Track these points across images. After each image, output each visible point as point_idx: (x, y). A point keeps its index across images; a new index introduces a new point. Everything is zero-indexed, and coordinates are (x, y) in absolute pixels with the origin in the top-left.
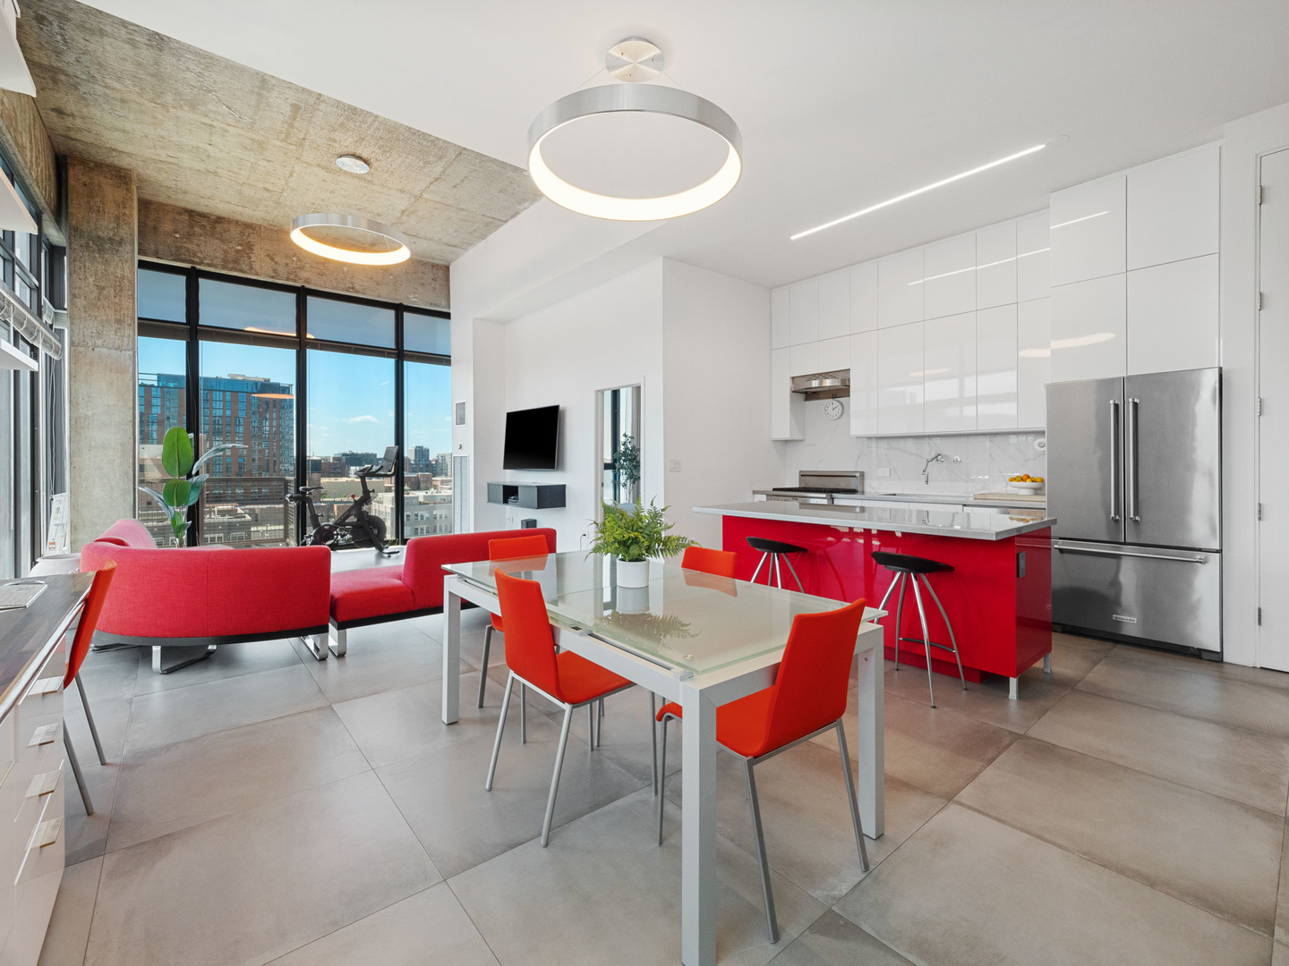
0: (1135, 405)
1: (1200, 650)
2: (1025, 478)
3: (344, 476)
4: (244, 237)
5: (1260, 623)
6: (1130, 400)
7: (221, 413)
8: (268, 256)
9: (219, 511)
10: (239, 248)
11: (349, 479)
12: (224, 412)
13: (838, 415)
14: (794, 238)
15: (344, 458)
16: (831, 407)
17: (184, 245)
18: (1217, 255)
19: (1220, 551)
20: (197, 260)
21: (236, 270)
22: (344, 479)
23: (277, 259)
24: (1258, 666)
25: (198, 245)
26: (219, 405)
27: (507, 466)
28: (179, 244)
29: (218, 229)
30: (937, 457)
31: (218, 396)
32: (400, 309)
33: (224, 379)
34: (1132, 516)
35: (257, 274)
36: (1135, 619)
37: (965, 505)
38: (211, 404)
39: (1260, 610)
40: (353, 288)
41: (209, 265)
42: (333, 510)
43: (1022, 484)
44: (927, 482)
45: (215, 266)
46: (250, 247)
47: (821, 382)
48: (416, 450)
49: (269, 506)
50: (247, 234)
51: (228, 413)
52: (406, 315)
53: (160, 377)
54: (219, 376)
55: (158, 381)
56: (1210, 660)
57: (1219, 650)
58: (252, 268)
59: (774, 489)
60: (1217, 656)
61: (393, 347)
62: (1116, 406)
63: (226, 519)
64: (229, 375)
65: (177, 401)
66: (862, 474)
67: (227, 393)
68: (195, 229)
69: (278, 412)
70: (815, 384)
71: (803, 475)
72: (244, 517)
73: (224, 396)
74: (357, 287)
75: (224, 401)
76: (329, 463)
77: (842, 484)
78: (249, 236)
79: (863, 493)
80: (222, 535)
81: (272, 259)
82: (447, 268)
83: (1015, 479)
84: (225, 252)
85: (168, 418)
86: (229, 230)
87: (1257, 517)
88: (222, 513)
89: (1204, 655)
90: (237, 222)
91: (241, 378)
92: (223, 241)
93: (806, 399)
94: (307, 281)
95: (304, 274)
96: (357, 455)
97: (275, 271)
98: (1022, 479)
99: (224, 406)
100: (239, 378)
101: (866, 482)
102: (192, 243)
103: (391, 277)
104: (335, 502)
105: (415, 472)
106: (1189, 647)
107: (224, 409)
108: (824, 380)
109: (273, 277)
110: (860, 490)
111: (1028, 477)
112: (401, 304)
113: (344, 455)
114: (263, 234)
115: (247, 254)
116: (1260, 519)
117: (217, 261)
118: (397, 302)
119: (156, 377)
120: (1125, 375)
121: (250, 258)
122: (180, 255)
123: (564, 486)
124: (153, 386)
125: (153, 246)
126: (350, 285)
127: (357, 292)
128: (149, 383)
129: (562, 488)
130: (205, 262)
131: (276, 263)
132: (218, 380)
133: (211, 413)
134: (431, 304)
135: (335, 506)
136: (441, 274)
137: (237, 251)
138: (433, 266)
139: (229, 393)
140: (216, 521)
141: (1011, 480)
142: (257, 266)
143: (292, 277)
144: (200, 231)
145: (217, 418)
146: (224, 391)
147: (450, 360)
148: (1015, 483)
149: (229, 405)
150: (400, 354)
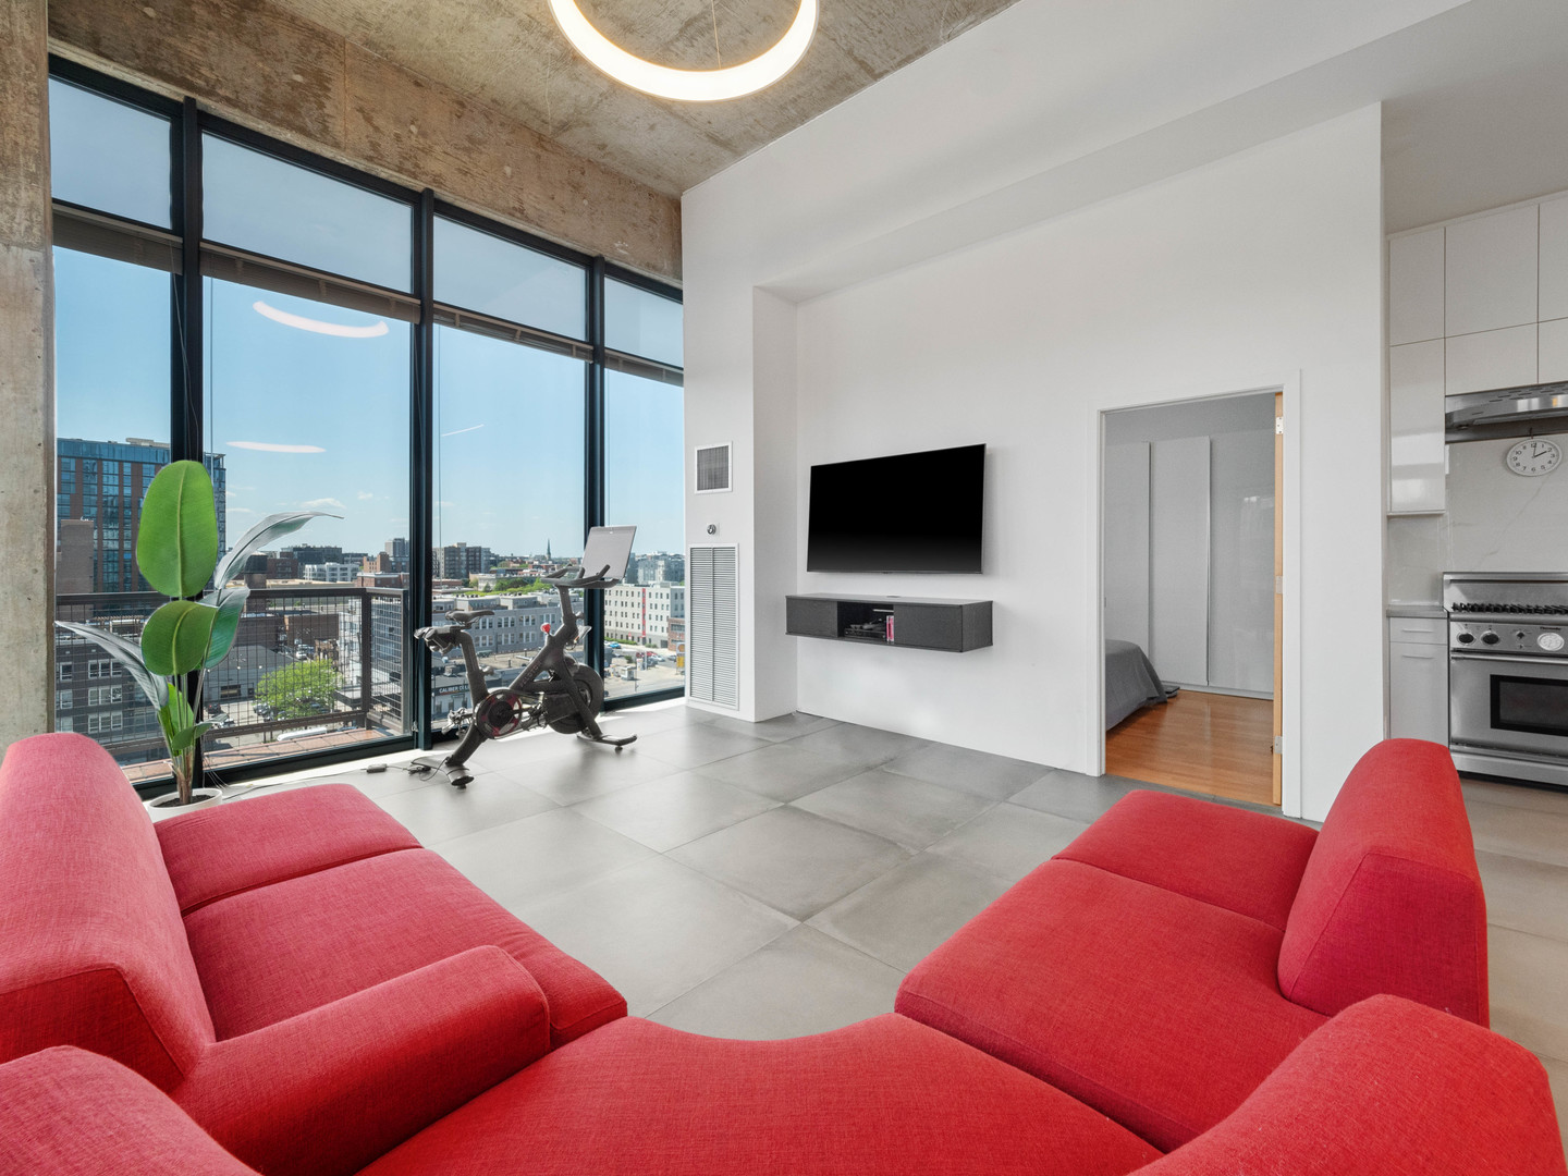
3: (297, 578)
4: (309, 58)
8: (361, 110)
9: (115, 627)
10: (299, 78)
11: (304, 581)
12: (121, 491)
15: (296, 553)
17: (169, 40)
20: (201, 83)
21: (291, 126)
22: (297, 581)
23: (379, 121)
25: (204, 50)
26: (111, 480)
27: (812, 567)
28: (155, 34)
29: (249, 23)
31: (111, 467)
32: (596, 270)
33: (121, 445)
35: (336, 145)
38: (100, 479)
40: (522, 211)
41: (228, 101)
42: (283, 622)
45: (245, 108)
46: (321, 82)
48: (394, 543)
50: (314, 51)
51: (127, 491)
52: (608, 281)
54: (113, 440)
58: (325, 130)
61: (585, 339)
64: (127, 440)
67: (125, 464)
68: (195, 8)
73: (121, 468)
74: (530, 212)
75: (121, 475)
76: (275, 560)
78: (319, 56)
81: (369, 120)
82: (676, 206)
84: (267, 80)
86: (275, 33)
90: (293, 19)
91: (148, 444)
92: (262, 54)
94: (437, 180)
95: (434, 166)
96: (314, 549)
97: (374, 146)
99: (121, 480)
100: (143, 444)
102: (187, 40)
103: (585, 202)
104: (285, 612)
105: (395, 571)
107: (121, 486)
109: (370, 159)
112: (600, 258)
113: (296, 549)
114: (349, 61)
115: (315, 95)
117: (245, 98)
118: (593, 253)
121: (321, 106)
122: (158, 60)
123: (990, 604)
125: (85, 23)
126: (517, 205)
127: (528, 220)
130: (222, 92)
131: (377, 129)
132: (111, 446)
133: (100, 490)
135: (286, 616)
136: (662, 211)
137: (294, 85)
138: (652, 193)
139: (129, 465)
142: (337, 127)
143: (408, 165)
144: (209, 18)
145: (110, 498)
146: (121, 462)
147: (682, 375)
149: (127, 481)
150: (596, 353)
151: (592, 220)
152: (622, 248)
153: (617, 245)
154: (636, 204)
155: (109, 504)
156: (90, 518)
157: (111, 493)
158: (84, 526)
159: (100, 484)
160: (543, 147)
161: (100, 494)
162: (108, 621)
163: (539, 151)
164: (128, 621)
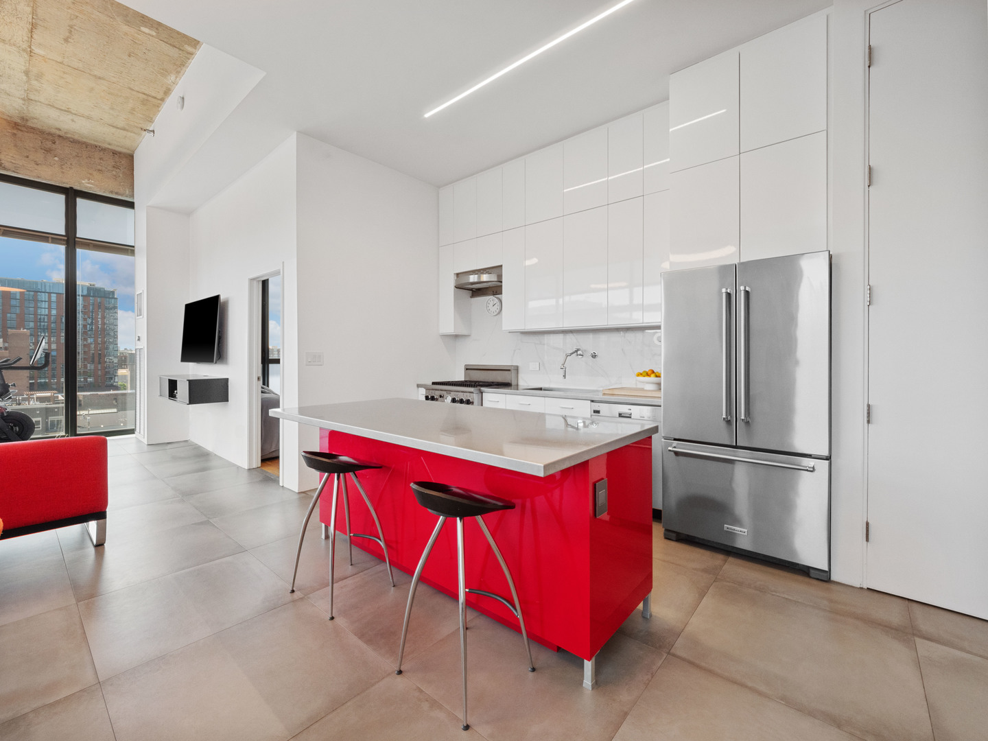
0: (747, 293)
1: (809, 568)
2: (649, 373)
5: (867, 540)
6: (742, 288)
7: (47, 313)
9: (37, 398)
12: (50, 312)
13: (498, 311)
14: (427, 115)
16: (492, 303)
18: (825, 132)
19: (828, 458)
24: (865, 587)
27: (184, 358)
30: (576, 351)
32: (72, 195)
34: (743, 418)
36: (746, 530)
37: (592, 401)
38: (36, 304)
39: (867, 524)
43: (647, 379)
44: (565, 376)
47: (479, 277)
49: (92, 393)
51: (54, 312)
52: (80, 201)
56: (818, 579)
57: (827, 569)
59: (434, 383)
60: (825, 574)
61: (64, 233)
62: (729, 295)
63: (44, 405)
66: (517, 369)
67: (52, 295)
69: (103, 313)
70: (473, 278)
71: (468, 369)
73: (50, 297)
74: (7, 165)
75: (50, 301)
77: (498, 377)
79: (517, 387)
80: (40, 419)
82: (130, 157)
83: (641, 374)
87: (866, 419)
88: (41, 400)
89: (812, 573)
93: (473, 296)
98: (648, 375)
99: (50, 305)
101: (520, 375)
103: (56, 159)
106: (798, 564)
107: (50, 308)
108: (482, 275)
110: (514, 383)
111: (653, 372)
112: (72, 189)
116: (869, 422)
118: (68, 186)
120: (736, 262)
123: (227, 380)
129: (225, 382)
133: (36, 311)
134: (112, 192)
136: (123, 161)
138: (115, 153)
139: (55, 295)
140: (35, 406)
141: (638, 375)
145: (42, 317)
146: (49, 293)
147: (134, 251)
148: (641, 378)
149: (54, 305)
150: (71, 240)
151: (62, 168)
152: (89, 183)
153: (83, 182)
154: (101, 159)
155: (42, 320)
156: (27, 329)
157: (43, 313)
158: (24, 334)
159: (36, 308)
160: (19, 129)
161: (35, 314)
162: (33, 395)
163: (15, 131)
164: (47, 394)
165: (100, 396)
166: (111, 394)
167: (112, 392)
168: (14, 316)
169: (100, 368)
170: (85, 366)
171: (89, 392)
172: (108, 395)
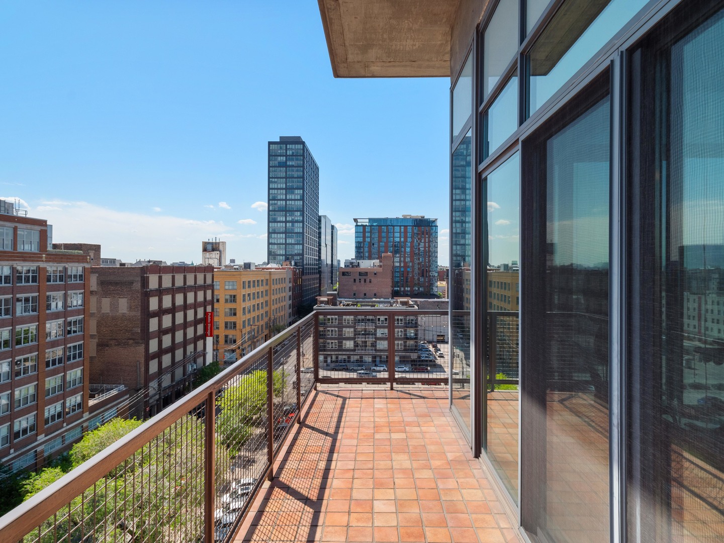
9: (400, 302)
12: (400, 239)
26: (397, 235)
31: (397, 229)
33: (401, 219)
38: (393, 235)
51: (402, 239)
53: (370, 220)
54: (398, 217)
55: (369, 222)
63: (404, 308)
64: (403, 216)
65: (377, 234)
67: (402, 227)
69: (429, 237)
72: (414, 307)
73: (400, 229)
75: (400, 232)
85: (373, 244)
88: (403, 303)
99: (400, 235)
100: (408, 217)
107: (400, 237)
119: (367, 220)
124: (366, 225)
128: (365, 224)
132: (397, 219)
133: (393, 239)
145: (397, 243)
146: (400, 226)
155: (396, 246)
157: (397, 240)
158: (389, 256)
161: (394, 242)
164: (404, 299)
165: (429, 302)
166: (436, 301)
167: (436, 300)
168: (383, 243)
169: (427, 281)
170: (419, 279)
171: (422, 298)
172: (434, 302)
